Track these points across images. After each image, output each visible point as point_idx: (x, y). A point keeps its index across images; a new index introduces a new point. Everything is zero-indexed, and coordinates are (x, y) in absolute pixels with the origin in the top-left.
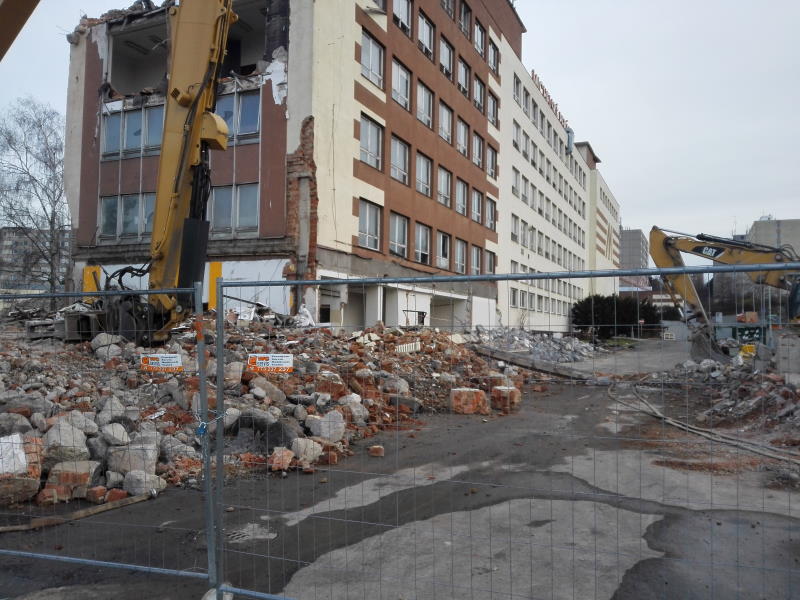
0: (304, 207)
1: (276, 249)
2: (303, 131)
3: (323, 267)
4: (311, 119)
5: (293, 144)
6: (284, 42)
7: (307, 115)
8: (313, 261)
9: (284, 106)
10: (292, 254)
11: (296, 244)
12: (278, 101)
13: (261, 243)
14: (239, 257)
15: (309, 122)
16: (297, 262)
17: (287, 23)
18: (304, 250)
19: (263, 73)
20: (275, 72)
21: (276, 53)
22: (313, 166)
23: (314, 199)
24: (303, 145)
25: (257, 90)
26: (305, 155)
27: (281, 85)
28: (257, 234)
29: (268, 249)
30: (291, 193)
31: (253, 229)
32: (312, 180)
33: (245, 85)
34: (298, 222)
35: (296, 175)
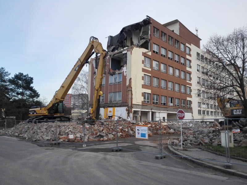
0: (130, 96)
1: (125, 105)
2: (129, 81)
3: (134, 108)
4: (131, 78)
5: (128, 84)
6: (126, 63)
7: (130, 78)
8: (132, 107)
9: (126, 76)
10: (127, 106)
11: (128, 104)
12: (125, 75)
13: (122, 104)
14: (118, 107)
15: (131, 79)
16: (128, 108)
17: (127, 59)
18: (130, 105)
19: (122, 69)
20: (124, 69)
21: (125, 65)
22: (132, 88)
23: (132, 94)
24: (129, 84)
25: (121, 73)
26: (130, 86)
27: (126, 72)
28: (121, 102)
29: (123, 105)
30: (127, 93)
31: (120, 101)
32: (131, 91)
33: (119, 72)
34: (129, 99)
35: (128, 90)
